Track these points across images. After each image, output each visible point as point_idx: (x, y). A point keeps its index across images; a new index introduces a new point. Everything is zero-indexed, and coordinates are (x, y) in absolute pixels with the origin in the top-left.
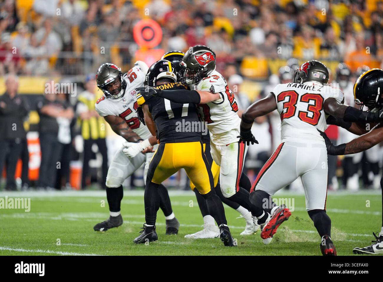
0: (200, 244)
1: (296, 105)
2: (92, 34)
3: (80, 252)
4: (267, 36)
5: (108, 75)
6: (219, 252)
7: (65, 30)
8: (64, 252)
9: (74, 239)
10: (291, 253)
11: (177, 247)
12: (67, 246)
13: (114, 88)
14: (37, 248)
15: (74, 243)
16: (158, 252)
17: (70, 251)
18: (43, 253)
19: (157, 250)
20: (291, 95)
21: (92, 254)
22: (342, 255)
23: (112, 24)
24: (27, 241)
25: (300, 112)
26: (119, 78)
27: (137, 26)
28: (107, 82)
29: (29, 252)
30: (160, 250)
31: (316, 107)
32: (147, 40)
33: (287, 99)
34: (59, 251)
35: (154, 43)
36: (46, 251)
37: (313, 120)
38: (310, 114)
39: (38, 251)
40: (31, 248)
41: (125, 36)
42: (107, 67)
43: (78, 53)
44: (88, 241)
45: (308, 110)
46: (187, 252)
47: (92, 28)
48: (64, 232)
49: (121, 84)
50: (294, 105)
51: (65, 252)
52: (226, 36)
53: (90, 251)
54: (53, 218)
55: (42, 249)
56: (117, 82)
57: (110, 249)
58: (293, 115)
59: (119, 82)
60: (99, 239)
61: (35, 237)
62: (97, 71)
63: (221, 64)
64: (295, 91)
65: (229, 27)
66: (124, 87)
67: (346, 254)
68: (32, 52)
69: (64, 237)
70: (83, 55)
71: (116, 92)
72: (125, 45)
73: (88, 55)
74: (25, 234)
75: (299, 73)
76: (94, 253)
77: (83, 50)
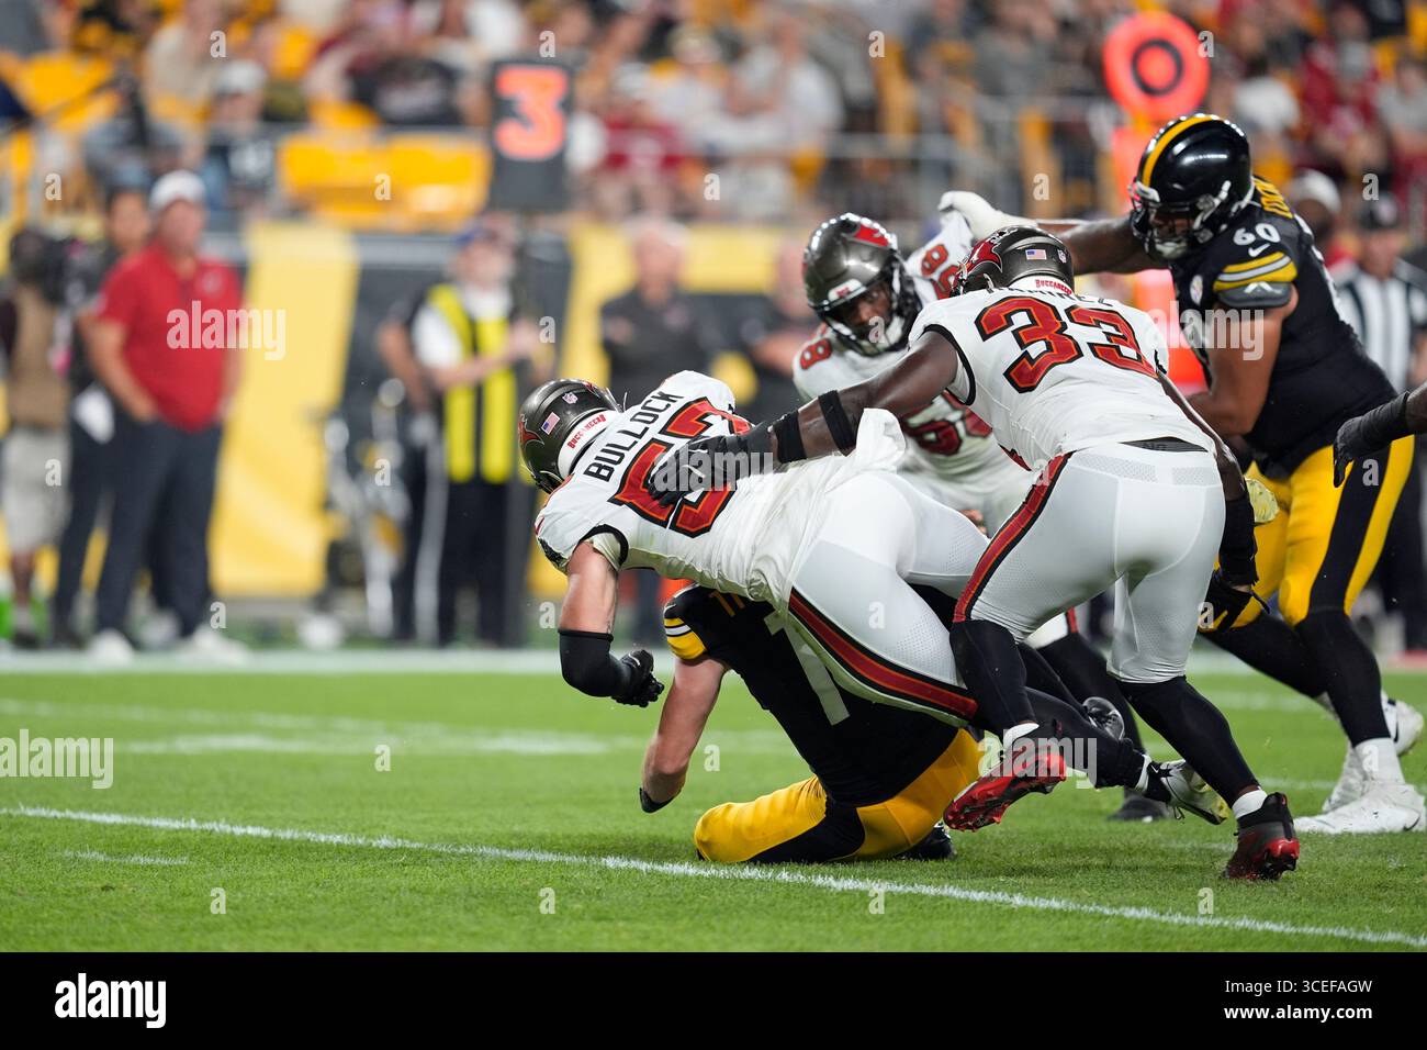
2: (952, 70)
3: (900, 879)
7: (849, 54)
8: (842, 879)
13: (865, 318)
18: (762, 881)
23: (1026, 32)
26: (884, 280)
27: (1119, 38)
28: (836, 297)
29: (713, 877)
32: (1147, 89)
34: (823, 875)
35: (1180, 101)
41: (1073, 76)
43: (897, 140)
47: (950, 49)
49: (892, 302)
59: (884, 293)
68: (729, 134)
70: (917, 146)
72: (1071, 110)
73: (935, 147)
77: (917, 127)
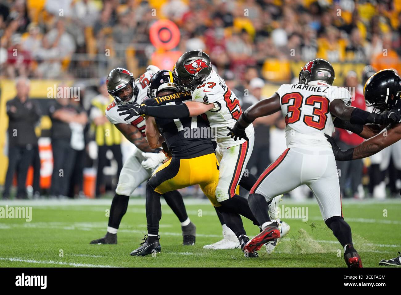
0: (220, 256)
1: (300, 109)
2: (107, 36)
3: (94, 263)
4: (289, 38)
5: (120, 80)
6: (240, 264)
7: (78, 31)
8: (77, 263)
9: (87, 250)
10: (315, 264)
11: (196, 258)
12: (80, 257)
13: (126, 95)
14: (49, 260)
15: (87, 254)
16: (175, 263)
17: (83, 263)
18: (55, 264)
19: (175, 261)
20: (296, 98)
21: (107, 265)
22: (368, 267)
23: (127, 25)
24: (38, 252)
25: (305, 116)
26: (131, 84)
27: (154, 27)
28: (118, 88)
29: (41, 263)
30: (177, 262)
31: (321, 110)
32: (164, 42)
33: (291, 102)
34: (72, 262)
35: (171, 45)
36: (59, 262)
37: (319, 124)
38: (316, 118)
39: (50, 262)
40: (42, 259)
41: (141, 38)
42: (118, 72)
43: (91, 55)
44: (103, 252)
45: (313, 114)
46: (206, 264)
47: (106, 30)
48: (78, 243)
49: (133, 90)
50: (299, 109)
51: (79, 264)
52: (247, 37)
53: (105, 263)
54: (66, 228)
55: (54, 260)
56: (129, 88)
57: (125, 260)
58: (298, 119)
59: (131, 87)
60: (114, 250)
61: (46, 247)
62: (108, 76)
63: (242, 67)
64: (299, 93)
65: (250, 28)
66: (136, 93)
67: (372, 266)
68: (44, 54)
69: (77, 247)
70: (97, 57)
71: (128, 98)
72: (140, 47)
73: (102, 58)
74: (36, 245)
75: (303, 73)
76: (108, 265)
77: (97, 52)
